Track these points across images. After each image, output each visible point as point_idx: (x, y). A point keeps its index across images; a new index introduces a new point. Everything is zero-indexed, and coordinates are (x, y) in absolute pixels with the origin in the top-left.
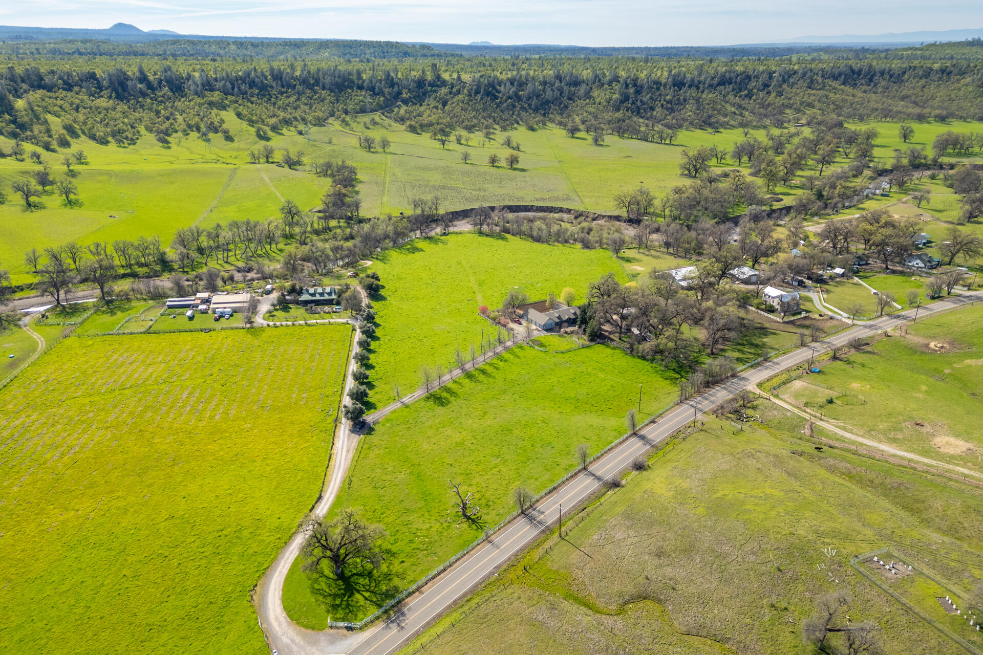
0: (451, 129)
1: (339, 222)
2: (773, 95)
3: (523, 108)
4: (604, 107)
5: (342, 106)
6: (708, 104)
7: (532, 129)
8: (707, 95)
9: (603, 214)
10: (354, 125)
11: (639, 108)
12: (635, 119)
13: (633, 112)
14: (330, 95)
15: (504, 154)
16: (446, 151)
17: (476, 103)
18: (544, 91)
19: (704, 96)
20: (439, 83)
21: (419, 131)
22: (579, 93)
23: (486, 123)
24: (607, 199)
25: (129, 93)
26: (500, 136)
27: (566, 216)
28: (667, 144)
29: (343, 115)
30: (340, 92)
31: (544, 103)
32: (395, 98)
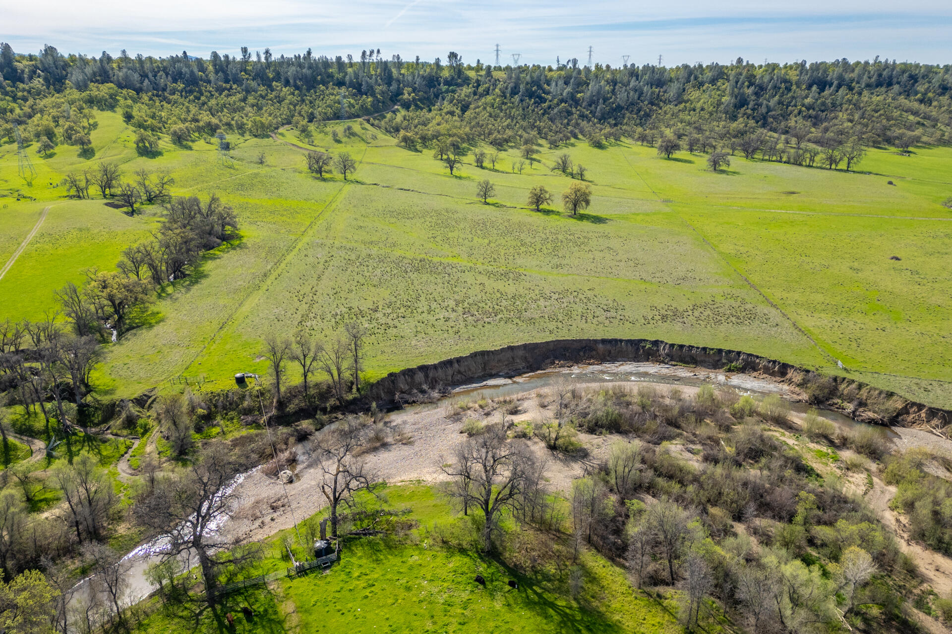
0: (470, 144)
3: (582, 116)
4: (711, 114)
5: (306, 108)
6: (876, 111)
7: (599, 146)
10: (318, 137)
11: (765, 118)
12: (765, 131)
13: (757, 123)
14: (293, 94)
16: (454, 180)
17: (513, 108)
18: (613, 92)
20: (459, 81)
21: (419, 147)
22: (667, 95)
23: (525, 135)
26: (548, 156)
28: (842, 171)
29: (305, 122)
30: (308, 90)
31: (614, 110)
32: (391, 99)
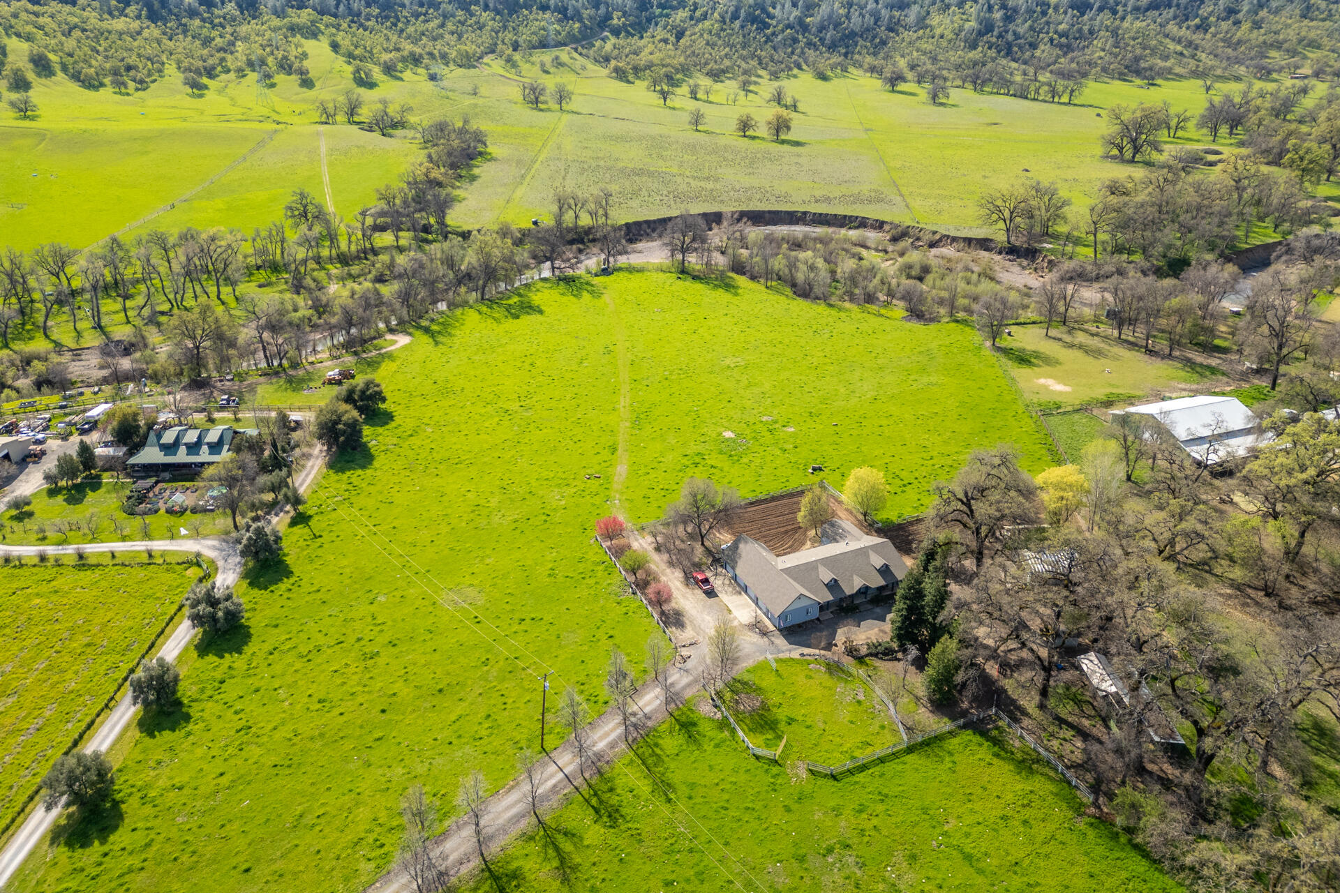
0: (685, 75)
1: (397, 238)
2: (1246, 26)
3: (810, 44)
4: (949, 42)
5: (510, 36)
6: (1134, 39)
7: (823, 77)
8: (1132, 24)
9: (953, 233)
10: (524, 67)
11: (1009, 46)
12: (1004, 62)
13: (999, 52)
14: (494, 19)
15: (764, 114)
16: (668, 111)
17: (732, 35)
18: (848, 16)
19: (1126, 25)
20: (675, 3)
21: (631, 78)
22: (907, 20)
23: (743, 65)
24: (960, 203)
25: (170, 10)
26: (766, 86)
27: (872, 236)
28: (1064, 104)
29: (510, 51)
30: (510, 15)
31: (847, 37)
32: (599, 25)
